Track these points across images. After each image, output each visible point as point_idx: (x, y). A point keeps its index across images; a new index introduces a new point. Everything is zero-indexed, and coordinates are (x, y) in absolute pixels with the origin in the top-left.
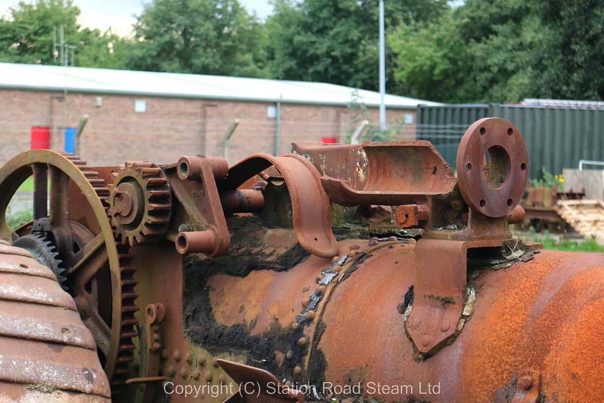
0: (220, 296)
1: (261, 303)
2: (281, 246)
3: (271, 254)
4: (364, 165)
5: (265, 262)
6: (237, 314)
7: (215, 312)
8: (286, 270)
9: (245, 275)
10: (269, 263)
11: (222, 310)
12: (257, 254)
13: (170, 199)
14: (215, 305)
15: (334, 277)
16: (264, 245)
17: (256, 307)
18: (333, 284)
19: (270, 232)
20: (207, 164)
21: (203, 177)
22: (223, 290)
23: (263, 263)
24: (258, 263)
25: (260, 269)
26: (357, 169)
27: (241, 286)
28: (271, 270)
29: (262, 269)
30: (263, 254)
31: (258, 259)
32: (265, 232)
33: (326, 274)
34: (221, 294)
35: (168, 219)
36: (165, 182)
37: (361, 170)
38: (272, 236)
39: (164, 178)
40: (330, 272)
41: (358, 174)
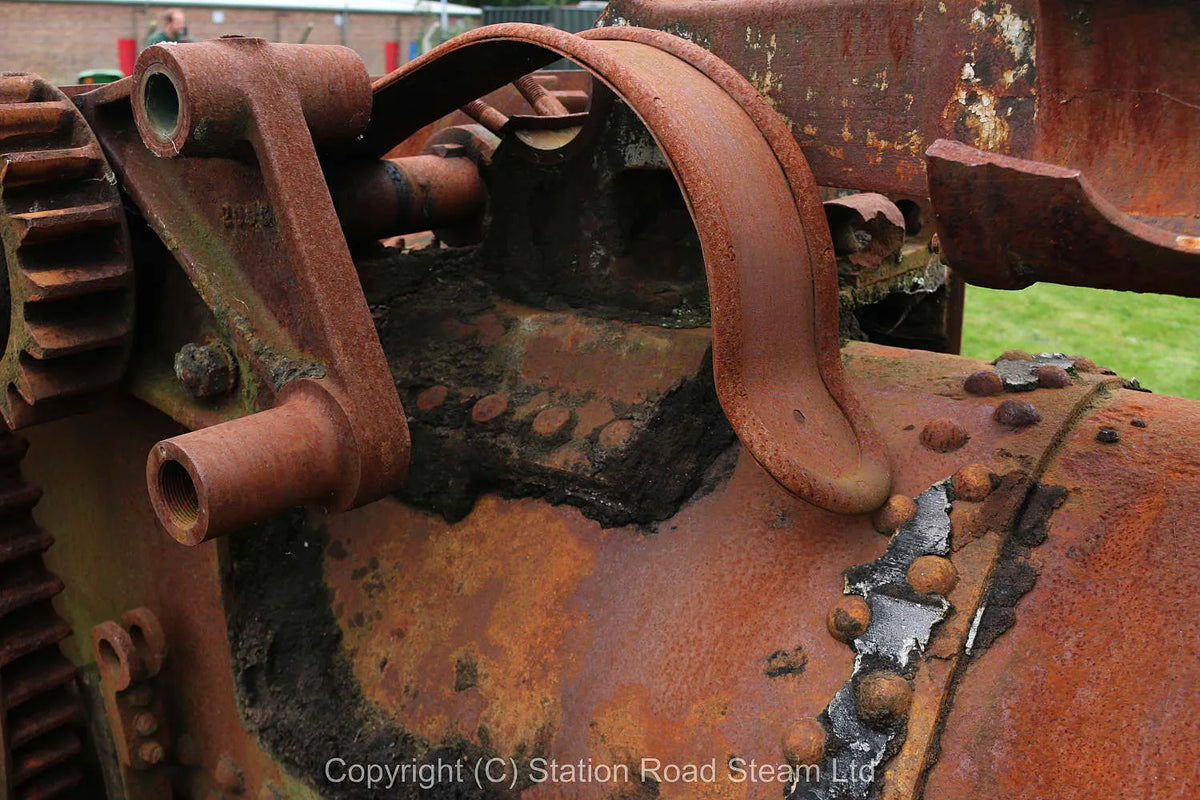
0: (368, 587)
1: (553, 677)
2: (589, 395)
3: (561, 438)
4: (1009, 78)
5: (543, 473)
6: (447, 691)
7: (353, 653)
8: (645, 521)
9: (458, 513)
10: (558, 476)
11: (383, 654)
12: (498, 425)
13: (125, 239)
14: (351, 624)
15: (936, 629)
16: (514, 381)
17: (528, 683)
18: (944, 672)
19: (529, 324)
20: (275, 77)
21: (262, 142)
22: (374, 564)
23: (529, 473)
24: (508, 470)
25: (519, 497)
26: (962, 96)
27: (450, 562)
28: (569, 511)
29: (527, 495)
30: (524, 430)
31: (507, 452)
32: (509, 325)
33: (886, 602)
34: (368, 578)
35: (123, 329)
36: (92, 167)
37: (987, 100)
38: (540, 347)
39: (87, 150)
40: (905, 593)
41: (965, 115)
